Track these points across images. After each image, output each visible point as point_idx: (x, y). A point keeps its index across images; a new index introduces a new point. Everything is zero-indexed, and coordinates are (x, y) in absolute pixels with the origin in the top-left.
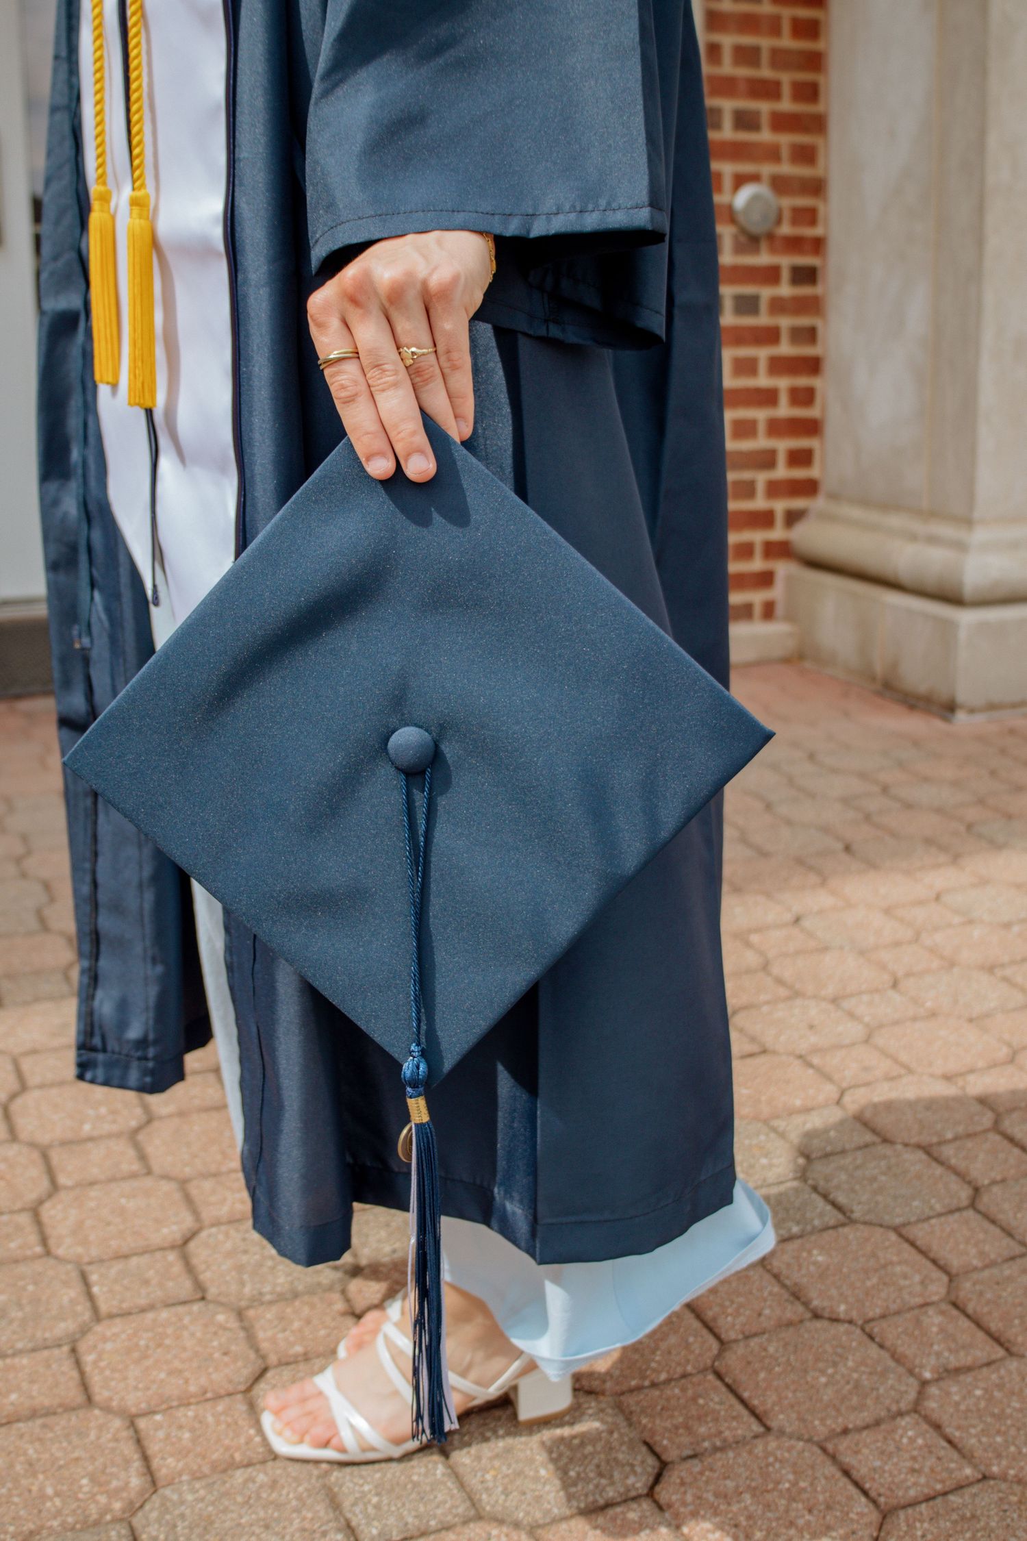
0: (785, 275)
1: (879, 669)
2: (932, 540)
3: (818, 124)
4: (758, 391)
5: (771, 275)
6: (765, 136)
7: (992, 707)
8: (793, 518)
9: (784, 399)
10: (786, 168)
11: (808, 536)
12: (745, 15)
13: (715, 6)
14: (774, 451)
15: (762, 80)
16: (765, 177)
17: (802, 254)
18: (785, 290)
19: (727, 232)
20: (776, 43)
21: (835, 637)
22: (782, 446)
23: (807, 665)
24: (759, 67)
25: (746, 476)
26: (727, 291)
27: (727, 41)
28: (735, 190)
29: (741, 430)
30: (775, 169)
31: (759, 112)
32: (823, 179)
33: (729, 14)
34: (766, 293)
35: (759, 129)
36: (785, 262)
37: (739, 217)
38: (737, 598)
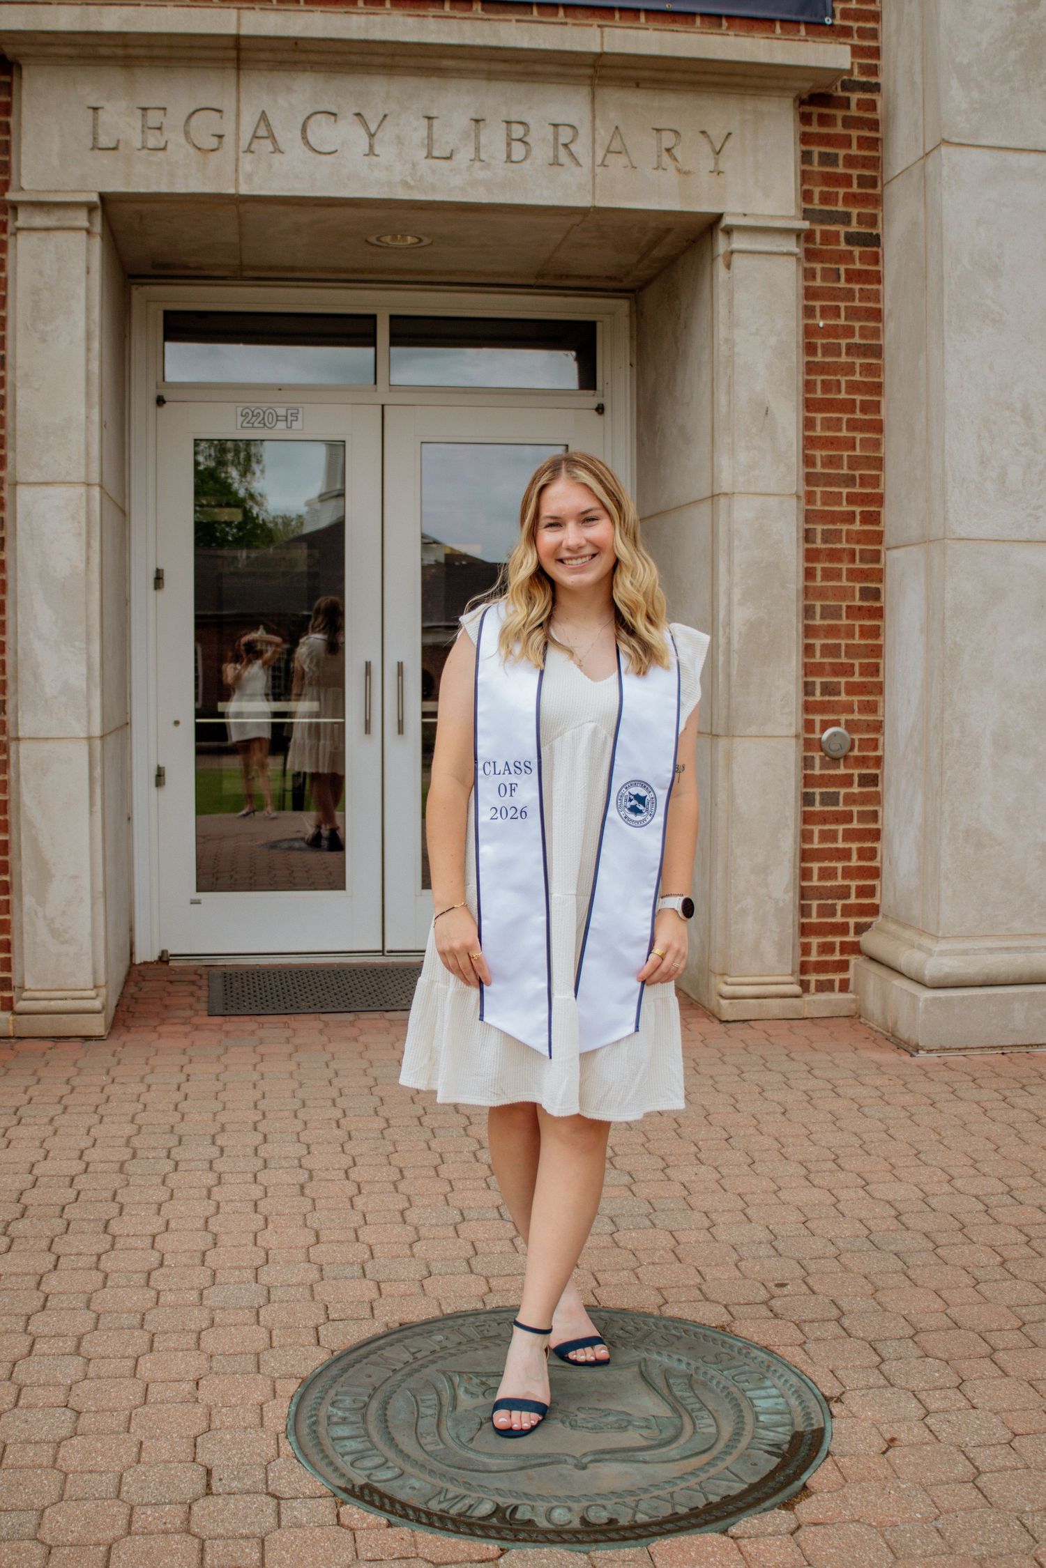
0: (856, 779)
1: (890, 1024)
2: (920, 948)
3: (879, 689)
4: (837, 849)
5: (847, 781)
6: (843, 697)
7: (944, 1049)
8: (860, 929)
9: (855, 856)
10: (856, 716)
11: (868, 941)
12: (829, 626)
13: (811, 622)
14: (848, 887)
15: (842, 664)
16: (843, 722)
17: (868, 767)
18: (856, 789)
19: (817, 756)
20: (850, 642)
21: (873, 1004)
22: (854, 884)
23: (862, 1020)
24: (839, 656)
25: (830, 902)
26: (817, 791)
27: (818, 643)
28: (823, 730)
29: (826, 874)
30: (850, 717)
31: (840, 683)
32: (881, 721)
33: (819, 626)
34: (843, 791)
35: (839, 694)
36: (856, 772)
37: (825, 746)
38: (823, 977)
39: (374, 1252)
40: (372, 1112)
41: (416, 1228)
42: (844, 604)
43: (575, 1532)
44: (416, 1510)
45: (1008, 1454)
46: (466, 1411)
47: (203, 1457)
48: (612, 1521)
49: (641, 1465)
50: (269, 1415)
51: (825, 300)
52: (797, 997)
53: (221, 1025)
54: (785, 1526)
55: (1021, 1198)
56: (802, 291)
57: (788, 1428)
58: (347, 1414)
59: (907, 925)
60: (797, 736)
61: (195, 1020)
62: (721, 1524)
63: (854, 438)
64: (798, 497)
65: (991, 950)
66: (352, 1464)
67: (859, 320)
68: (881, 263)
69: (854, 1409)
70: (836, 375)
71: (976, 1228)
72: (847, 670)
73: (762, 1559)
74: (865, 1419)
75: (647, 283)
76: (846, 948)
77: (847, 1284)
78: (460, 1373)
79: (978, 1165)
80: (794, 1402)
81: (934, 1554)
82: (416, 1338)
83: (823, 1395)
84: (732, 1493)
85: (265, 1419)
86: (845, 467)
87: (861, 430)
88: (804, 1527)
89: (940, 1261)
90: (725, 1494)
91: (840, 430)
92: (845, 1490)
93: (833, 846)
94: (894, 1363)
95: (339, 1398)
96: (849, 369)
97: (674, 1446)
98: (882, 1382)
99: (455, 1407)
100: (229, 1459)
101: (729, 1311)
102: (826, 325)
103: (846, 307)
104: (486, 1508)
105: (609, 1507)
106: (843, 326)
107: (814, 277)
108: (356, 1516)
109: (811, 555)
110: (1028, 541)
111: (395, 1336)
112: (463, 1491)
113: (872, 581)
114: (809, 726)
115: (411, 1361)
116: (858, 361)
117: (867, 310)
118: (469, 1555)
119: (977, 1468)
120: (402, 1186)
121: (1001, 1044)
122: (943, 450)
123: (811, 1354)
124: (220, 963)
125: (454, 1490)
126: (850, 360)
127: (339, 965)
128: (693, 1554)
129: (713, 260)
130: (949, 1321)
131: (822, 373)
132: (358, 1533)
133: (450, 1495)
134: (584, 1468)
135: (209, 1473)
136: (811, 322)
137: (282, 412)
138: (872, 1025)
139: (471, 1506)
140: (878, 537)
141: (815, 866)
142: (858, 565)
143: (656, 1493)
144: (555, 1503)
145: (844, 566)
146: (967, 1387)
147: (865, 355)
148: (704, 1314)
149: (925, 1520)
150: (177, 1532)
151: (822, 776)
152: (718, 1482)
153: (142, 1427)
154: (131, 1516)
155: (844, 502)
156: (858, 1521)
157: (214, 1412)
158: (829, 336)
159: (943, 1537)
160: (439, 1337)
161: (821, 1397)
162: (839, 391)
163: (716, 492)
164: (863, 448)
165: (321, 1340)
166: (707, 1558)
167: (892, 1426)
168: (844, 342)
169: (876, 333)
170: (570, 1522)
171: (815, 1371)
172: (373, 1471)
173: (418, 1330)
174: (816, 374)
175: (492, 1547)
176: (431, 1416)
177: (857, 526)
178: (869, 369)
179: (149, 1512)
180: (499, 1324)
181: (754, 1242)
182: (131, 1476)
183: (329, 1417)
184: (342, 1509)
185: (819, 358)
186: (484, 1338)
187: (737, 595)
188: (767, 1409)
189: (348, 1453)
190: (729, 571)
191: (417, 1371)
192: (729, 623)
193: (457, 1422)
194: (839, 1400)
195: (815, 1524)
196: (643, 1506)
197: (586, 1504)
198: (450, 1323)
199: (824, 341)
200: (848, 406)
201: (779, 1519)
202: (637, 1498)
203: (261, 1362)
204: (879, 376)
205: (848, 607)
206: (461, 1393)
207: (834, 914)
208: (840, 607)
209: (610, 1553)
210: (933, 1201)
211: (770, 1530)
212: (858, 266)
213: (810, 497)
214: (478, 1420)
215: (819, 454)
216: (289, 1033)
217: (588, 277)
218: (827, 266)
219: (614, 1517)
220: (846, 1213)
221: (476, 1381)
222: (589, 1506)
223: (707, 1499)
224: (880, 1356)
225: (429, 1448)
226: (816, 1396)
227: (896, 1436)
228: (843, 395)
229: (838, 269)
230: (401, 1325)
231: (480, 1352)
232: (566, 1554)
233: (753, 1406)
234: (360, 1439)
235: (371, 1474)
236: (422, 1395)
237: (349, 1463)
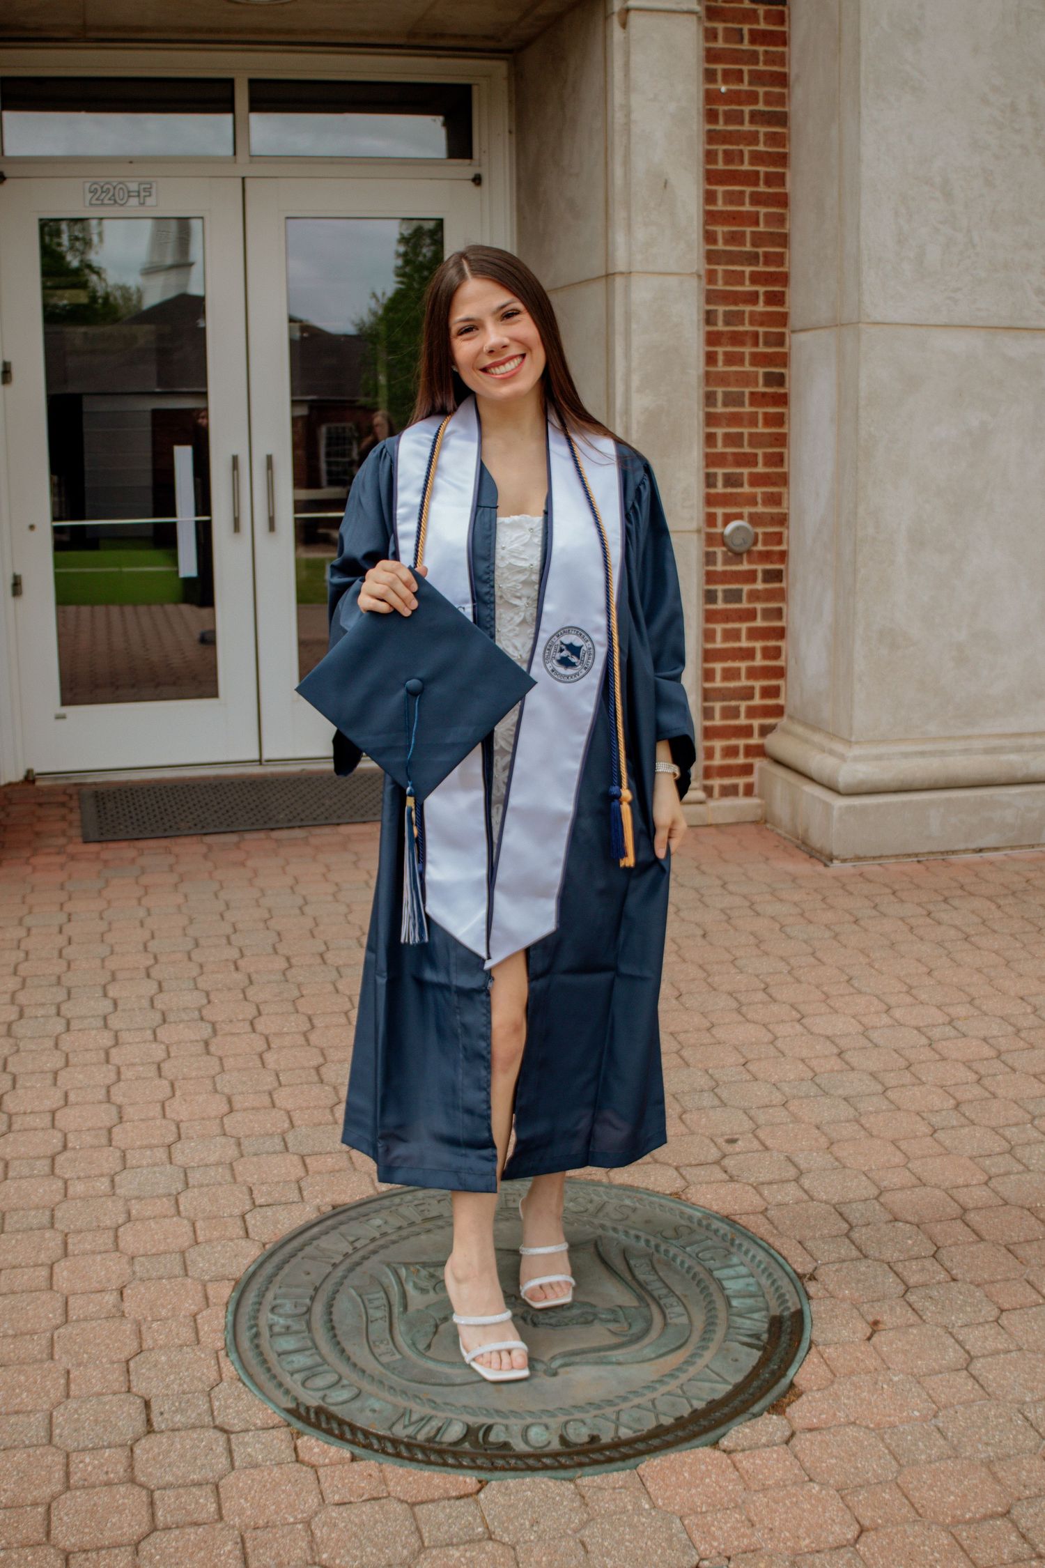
0: (760, 575)
1: (800, 832)
2: (832, 752)
3: (783, 480)
4: (741, 649)
5: (750, 577)
6: (747, 489)
7: (859, 858)
8: (765, 731)
9: (759, 655)
10: (760, 509)
11: (774, 742)
12: (732, 414)
13: (712, 410)
14: (752, 688)
15: (744, 454)
16: (746, 515)
17: (772, 562)
18: (759, 586)
19: (719, 551)
20: (754, 430)
21: (781, 810)
22: (758, 684)
23: (768, 826)
24: (742, 446)
25: (733, 703)
26: (720, 588)
27: (720, 431)
28: (726, 524)
29: (730, 674)
30: (753, 510)
31: (742, 474)
32: (786, 514)
33: (721, 414)
34: (746, 588)
35: (741, 485)
36: (760, 568)
37: (727, 541)
38: (727, 781)
39: (294, 1119)
40: (270, 950)
41: (335, 1088)
42: (747, 390)
43: (555, 1455)
44: (380, 1438)
45: (999, 1334)
46: (418, 1311)
47: (139, 1386)
48: (594, 1439)
49: (615, 1367)
50: (204, 1329)
51: (726, 63)
52: (701, 803)
53: (98, 853)
54: (779, 1434)
55: (964, 1029)
56: (703, 53)
57: (764, 1313)
58: (289, 1322)
59: (815, 728)
60: (699, 531)
61: (71, 849)
62: (712, 1436)
63: (757, 213)
64: (699, 276)
65: (906, 755)
66: (303, 1384)
67: (764, 85)
68: (787, 23)
69: (831, 1287)
70: (738, 144)
71: (923, 1065)
72: (750, 460)
73: (760, 1476)
74: (843, 1300)
75: (527, 43)
76: (753, 751)
77: (800, 1137)
78: (406, 1265)
79: (914, 992)
80: (764, 1281)
81: (940, 1459)
82: (352, 1223)
83: (795, 1271)
84: (718, 1396)
85: (201, 1333)
86: (748, 244)
87: (766, 204)
88: (798, 1433)
89: (892, 1107)
90: (710, 1398)
91: (743, 204)
92: (836, 1386)
93: (736, 645)
94: (864, 1230)
95: (278, 1301)
96: (752, 138)
97: (646, 1341)
98: (855, 1253)
99: (405, 1307)
100: (168, 1386)
101: (681, 1174)
102: (729, 91)
103: (750, 72)
104: (455, 1432)
105: (588, 1421)
106: (746, 92)
107: (715, 38)
108: (316, 1450)
109: (712, 339)
110: (945, 326)
111: (329, 1223)
112: (427, 1411)
113: (776, 366)
114: (711, 520)
115: (350, 1251)
116: (763, 130)
117: (772, 74)
118: (446, 1491)
119: (968, 1352)
120: (313, 1037)
121: (917, 851)
122: (858, 227)
123: (776, 1222)
124: (90, 780)
125: (419, 1410)
126: (753, 128)
127: (216, 778)
128: (686, 1475)
129: (607, 18)
130: (913, 1177)
131: (724, 142)
132: (321, 1471)
133: (415, 1417)
134: (555, 1374)
135: (147, 1404)
136: (712, 86)
137: (133, 187)
138: (779, 831)
139: (439, 1429)
140: (783, 319)
141: (718, 666)
142: (762, 349)
143: (636, 1401)
144: (529, 1420)
145: (747, 350)
146: (943, 1254)
147: (769, 123)
148: (656, 1180)
149: (924, 1419)
150: (121, 1483)
151: (725, 573)
152: (699, 1384)
153: (67, 1352)
154: (67, 1465)
155: (747, 282)
156: (854, 1423)
157: (144, 1328)
158: (731, 103)
159: (945, 1438)
160: (378, 1222)
161: (793, 1275)
162: (742, 162)
163: (611, 271)
164: (767, 223)
165: (250, 1230)
166: (702, 1479)
167: (873, 1307)
168: (747, 109)
169: (781, 100)
170: (549, 1443)
171: (782, 1244)
172: (327, 1392)
173: (353, 1213)
174: (717, 143)
175: (468, 1480)
176: (381, 1319)
177: (761, 307)
178: (774, 139)
179: (87, 1460)
180: (439, 1201)
181: (695, 1090)
182: (63, 1415)
183: (271, 1327)
184: (299, 1442)
185: (721, 126)
186: (426, 1220)
187: (636, 380)
188: (739, 1292)
189: (298, 1371)
190: (627, 355)
191: (358, 1264)
192: (627, 412)
193: (411, 1325)
194: (813, 1278)
195: (810, 1430)
196: (624, 1418)
197: (563, 1419)
198: (386, 1202)
199: (726, 108)
200: (752, 178)
201: (771, 1426)
202: (616, 1408)
203: (189, 1263)
204: (784, 146)
205: (752, 394)
206: (410, 1288)
207: (737, 716)
208: (743, 393)
209: (598, 1479)
210: (875, 1035)
211: (764, 1440)
212: (762, 26)
213: (711, 276)
214: (432, 1322)
215: (720, 230)
216: (171, 859)
217: (464, 37)
218: (730, 25)
219: (595, 1433)
220: (786, 1052)
221: (424, 1273)
222: (567, 1423)
223: (691, 1406)
224: (847, 1221)
225: (385, 1359)
226: (787, 1274)
227: (878, 1318)
228: (746, 167)
229: (741, 30)
230: (334, 1207)
231: (423, 1237)
232: (551, 1484)
233: (723, 1289)
234: (308, 1353)
235: (325, 1396)
236: (368, 1294)
237: (299, 1383)
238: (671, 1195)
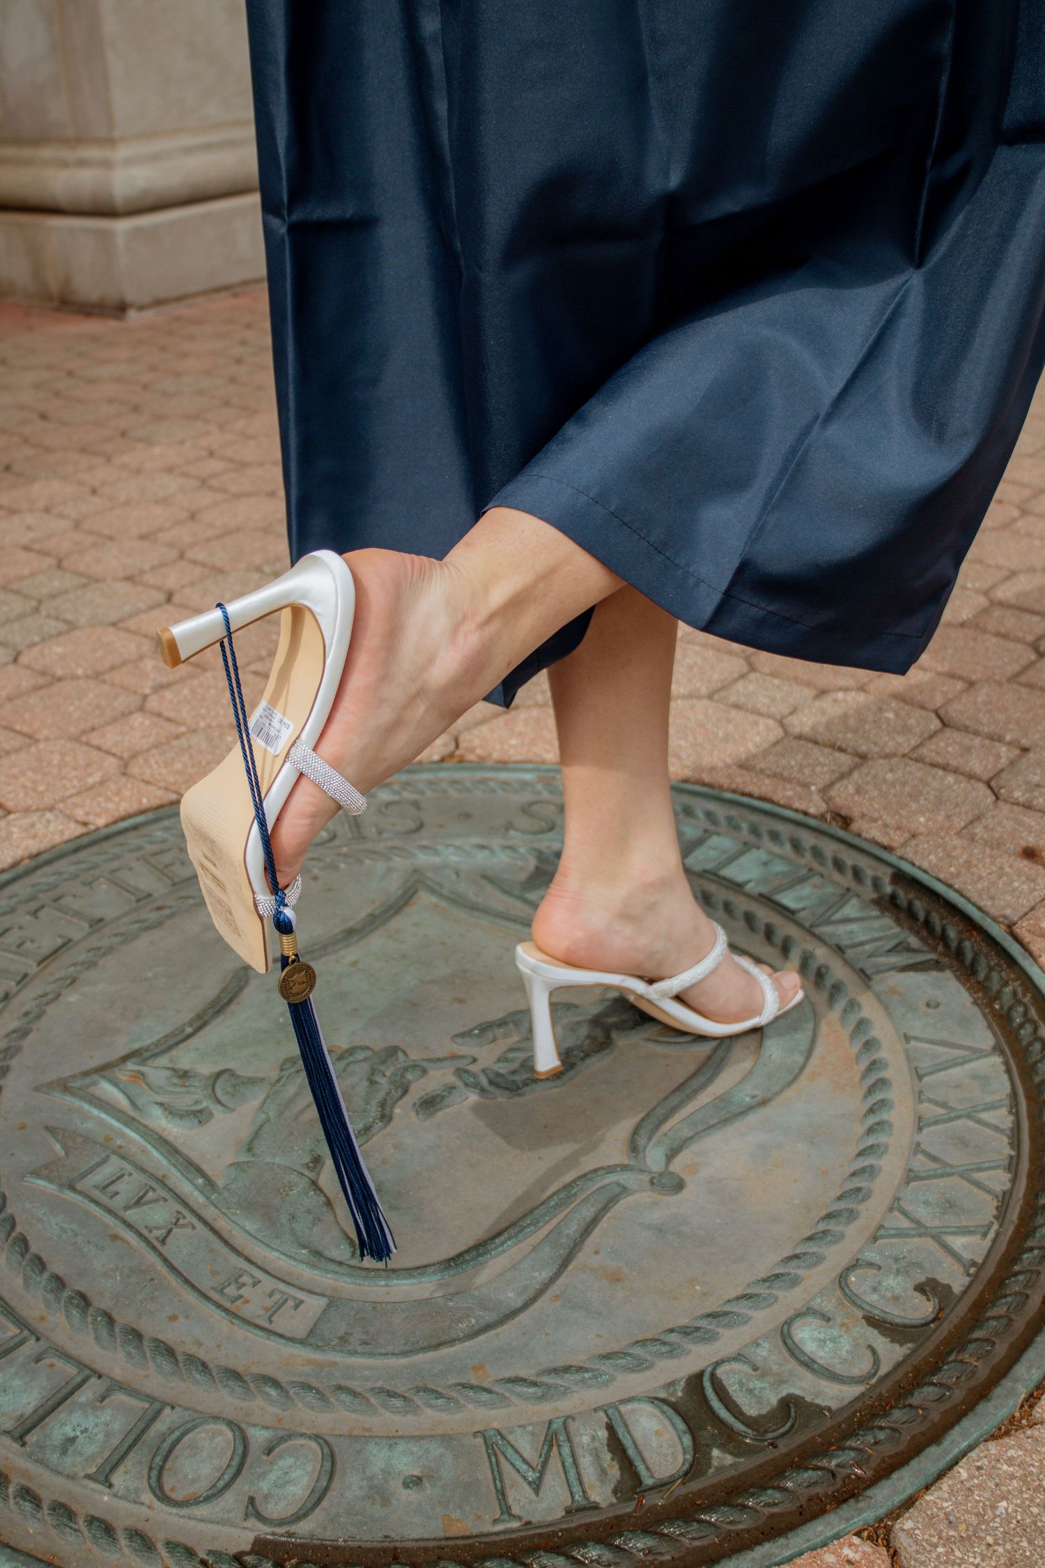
43: (922, 1375)
48: (937, 1293)
49: (762, 1113)
57: (855, 902)
66: (161, 1495)
69: (891, 822)
74: (937, 834)
78: (103, 1069)
80: (780, 849)
83: (805, 814)
90: (1001, 1097)
99: (203, 1171)
104: (658, 1436)
105: (872, 1257)
112: (535, 1412)
125: (514, 1422)
133: (528, 1448)
134: (679, 1186)
139: (616, 1446)
143: (894, 1167)
144: (767, 1319)
152: (944, 1078)
161: (811, 822)
170: (872, 1351)
172: (243, 1487)
176: (175, 1225)
180: (35, 913)
186: (44, 960)
189: (114, 1463)
193: (260, 1209)
194: (844, 816)
196: (922, 1214)
197: (823, 1278)
202: (883, 1201)
206: (160, 1121)
214: (298, 1182)
219: (920, 1277)
221: (156, 1075)
222: (842, 1283)
225: (295, 1322)
226: (801, 824)
231: (72, 997)
232: (1012, 1448)
233: (738, 887)
234: (83, 1396)
235: (252, 1500)
236: (84, 1176)
237: (147, 1497)
238: (443, 760)
